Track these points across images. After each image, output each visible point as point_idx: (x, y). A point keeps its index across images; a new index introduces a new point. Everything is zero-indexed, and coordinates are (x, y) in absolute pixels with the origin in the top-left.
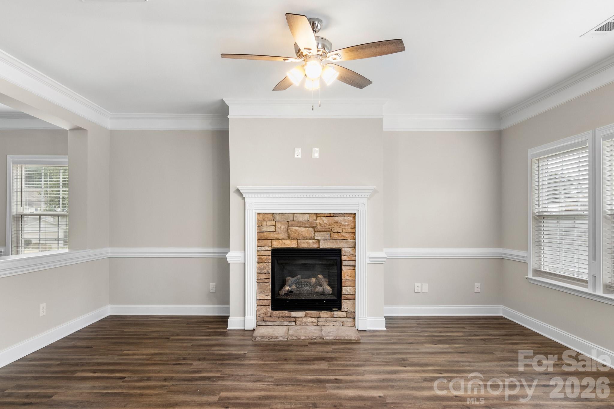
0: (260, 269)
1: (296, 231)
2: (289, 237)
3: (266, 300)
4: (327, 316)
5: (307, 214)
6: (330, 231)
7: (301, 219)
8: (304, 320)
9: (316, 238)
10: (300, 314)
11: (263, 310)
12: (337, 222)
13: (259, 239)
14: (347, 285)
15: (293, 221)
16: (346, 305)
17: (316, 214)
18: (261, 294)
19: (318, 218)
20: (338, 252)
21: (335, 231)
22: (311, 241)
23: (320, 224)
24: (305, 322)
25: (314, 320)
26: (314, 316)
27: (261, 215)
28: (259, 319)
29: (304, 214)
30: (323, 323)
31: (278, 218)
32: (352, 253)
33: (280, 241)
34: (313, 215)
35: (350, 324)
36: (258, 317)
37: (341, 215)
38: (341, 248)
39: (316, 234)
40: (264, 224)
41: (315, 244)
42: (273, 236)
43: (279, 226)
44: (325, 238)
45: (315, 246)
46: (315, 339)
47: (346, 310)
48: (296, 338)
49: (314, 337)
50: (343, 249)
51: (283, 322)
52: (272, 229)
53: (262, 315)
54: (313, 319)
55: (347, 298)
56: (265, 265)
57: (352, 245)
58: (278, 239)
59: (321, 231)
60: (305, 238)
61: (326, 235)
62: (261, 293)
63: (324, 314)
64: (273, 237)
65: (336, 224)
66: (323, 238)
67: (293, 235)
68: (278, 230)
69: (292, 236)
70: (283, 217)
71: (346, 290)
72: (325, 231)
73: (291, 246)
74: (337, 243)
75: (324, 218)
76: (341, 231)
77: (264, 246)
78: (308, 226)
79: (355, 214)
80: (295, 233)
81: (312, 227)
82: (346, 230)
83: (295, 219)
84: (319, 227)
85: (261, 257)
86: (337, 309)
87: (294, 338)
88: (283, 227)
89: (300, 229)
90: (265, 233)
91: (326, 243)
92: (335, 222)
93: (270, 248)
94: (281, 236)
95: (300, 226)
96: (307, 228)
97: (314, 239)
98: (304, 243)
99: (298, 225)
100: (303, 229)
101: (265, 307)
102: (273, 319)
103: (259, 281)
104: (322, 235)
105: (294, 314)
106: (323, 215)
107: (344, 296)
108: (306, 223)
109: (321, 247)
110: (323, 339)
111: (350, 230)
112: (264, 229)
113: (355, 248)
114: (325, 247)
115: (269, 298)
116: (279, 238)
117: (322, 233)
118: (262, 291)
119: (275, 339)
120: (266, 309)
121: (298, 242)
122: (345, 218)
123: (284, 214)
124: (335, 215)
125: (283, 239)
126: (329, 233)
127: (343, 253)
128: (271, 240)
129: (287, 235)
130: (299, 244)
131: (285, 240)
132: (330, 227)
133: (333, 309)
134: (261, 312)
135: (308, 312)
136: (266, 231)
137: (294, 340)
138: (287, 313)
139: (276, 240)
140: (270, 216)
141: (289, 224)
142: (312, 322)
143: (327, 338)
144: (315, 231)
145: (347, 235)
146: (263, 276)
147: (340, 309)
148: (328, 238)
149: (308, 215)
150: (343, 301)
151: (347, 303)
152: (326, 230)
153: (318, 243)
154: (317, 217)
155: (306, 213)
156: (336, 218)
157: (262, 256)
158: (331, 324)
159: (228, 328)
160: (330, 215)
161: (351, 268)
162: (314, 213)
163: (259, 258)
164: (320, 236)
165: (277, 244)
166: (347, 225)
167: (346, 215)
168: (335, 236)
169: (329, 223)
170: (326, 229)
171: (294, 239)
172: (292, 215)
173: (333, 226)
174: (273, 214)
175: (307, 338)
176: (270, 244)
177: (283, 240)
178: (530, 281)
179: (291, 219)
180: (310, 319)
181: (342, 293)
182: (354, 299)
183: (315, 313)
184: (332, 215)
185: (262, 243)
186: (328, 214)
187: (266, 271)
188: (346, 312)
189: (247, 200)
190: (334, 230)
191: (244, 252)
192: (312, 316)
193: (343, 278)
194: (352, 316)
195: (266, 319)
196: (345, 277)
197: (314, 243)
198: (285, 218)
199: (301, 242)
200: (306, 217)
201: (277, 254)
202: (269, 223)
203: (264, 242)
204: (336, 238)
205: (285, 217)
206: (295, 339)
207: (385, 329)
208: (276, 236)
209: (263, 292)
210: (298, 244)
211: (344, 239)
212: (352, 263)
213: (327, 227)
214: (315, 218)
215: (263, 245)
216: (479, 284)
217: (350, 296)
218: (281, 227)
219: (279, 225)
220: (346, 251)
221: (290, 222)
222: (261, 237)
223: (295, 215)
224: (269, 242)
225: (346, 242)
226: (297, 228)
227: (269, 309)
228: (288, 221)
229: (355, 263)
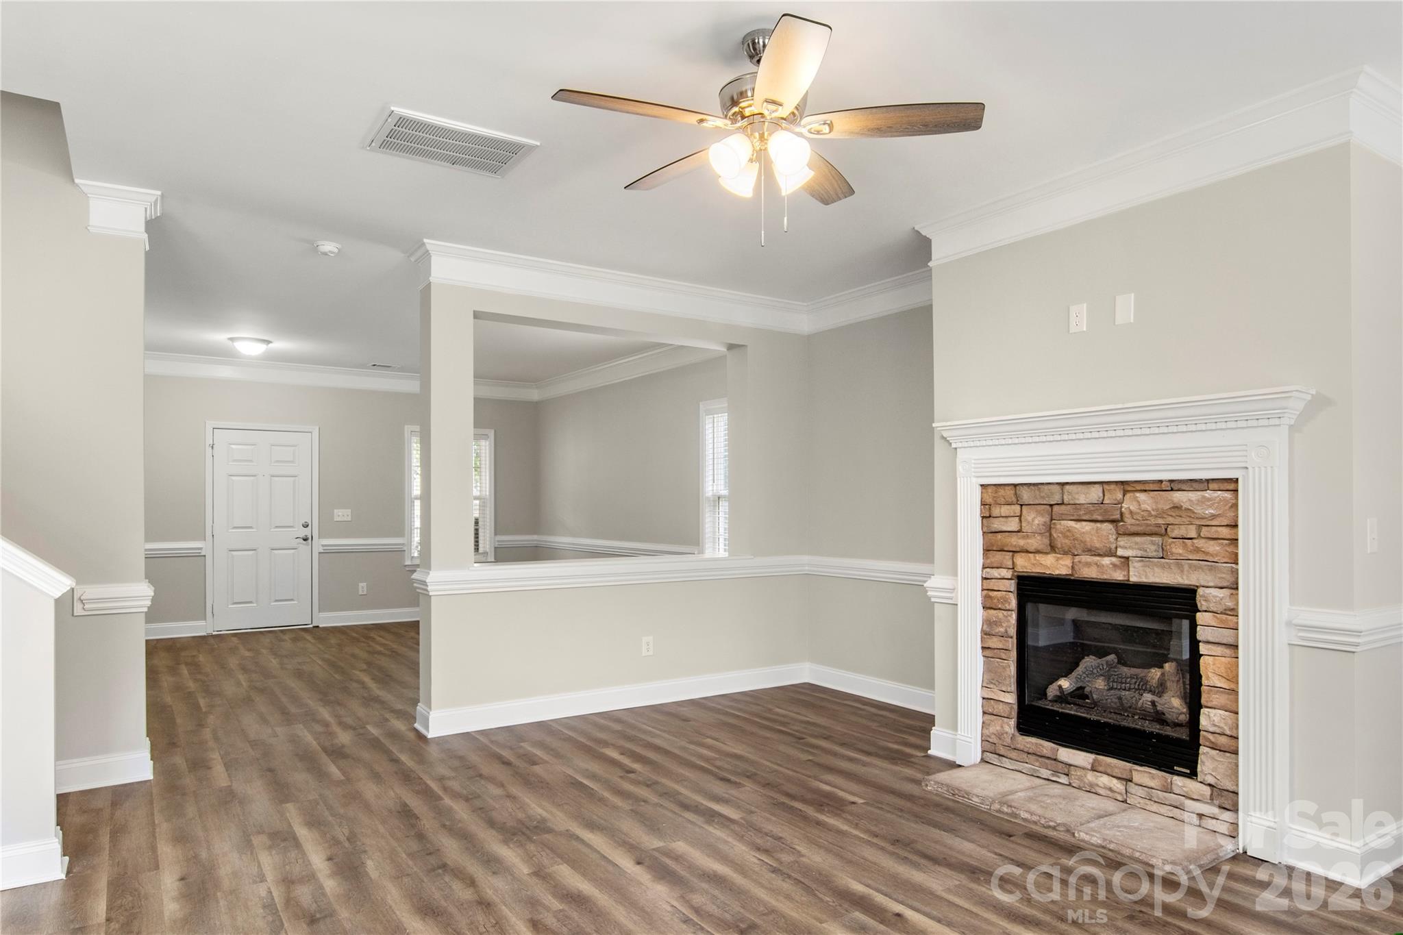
0: (988, 622)
1: (1069, 531)
2: (1053, 548)
3: (1001, 704)
4: (1152, 784)
5: (1096, 486)
6: (1161, 532)
7: (1082, 499)
8: (1090, 777)
9: (1120, 553)
10: (1081, 758)
11: (995, 727)
12: (1177, 507)
13: (987, 550)
14: (1214, 703)
15: (1063, 504)
16: (1208, 761)
17: (1122, 483)
18: (992, 686)
19: (1128, 496)
20: (1185, 598)
21: (1176, 533)
22: (1107, 561)
23: (1131, 512)
24: (1091, 785)
25: (1118, 785)
26: (1114, 774)
27: (990, 490)
28: (988, 746)
29: (1089, 486)
30: (1142, 801)
31: (1026, 496)
32: (1230, 604)
33: (1031, 555)
34: (1113, 487)
35: (1221, 827)
36: (984, 740)
37: (1195, 485)
38: (1197, 586)
39: (1123, 541)
40: (996, 511)
41: (1121, 569)
42: (1015, 543)
43: (1030, 519)
44: (1145, 554)
45: (1119, 576)
46: (1054, 828)
47: (1210, 780)
48: (1009, 811)
49: (1052, 824)
50: (1200, 591)
51: (1037, 768)
52: (1013, 525)
53: (994, 739)
54: (1115, 781)
55: (1213, 743)
56: (1000, 614)
57: (1230, 580)
58: (1027, 552)
59: (1135, 534)
60: (1092, 553)
61: (1150, 545)
62: (992, 683)
63: (1146, 776)
64: (1015, 546)
65: (1178, 512)
66: (1139, 553)
67: (1060, 541)
68: (1026, 527)
69: (1059, 546)
70: (1038, 493)
71: (1210, 719)
72: (1145, 534)
73: (1057, 572)
74: (1182, 571)
75: (1142, 496)
76: (1193, 534)
77: (997, 568)
78: (1100, 518)
79: (1235, 481)
80: (1066, 537)
81: (1110, 522)
82: (1212, 532)
83: (1065, 502)
84: (1129, 520)
85: (991, 594)
86: (1188, 771)
87: (1005, 809)
88: (1035, 519)
89: (1078, 525)
90: (999, 536)
91: (1148, 570)
92: (1174, 507)
93: (1008, 574)
94: (1034, 543)
95: (1078, 518)
96: (1099, 525)
97: (1115, 555)
98: (1088, 565)
99: (1073, 515)
100: (1087, 527)
101: (999, 721)
102: (1014, 754)
103: (988, 653)
104: (1137, 543)
105: (1066, 754)
106: (1139, 487)
107: (1204, 736)
108: (1092, 509)
109: (1134, 579)
110: (1073, 834)
111: (1225, 532)
112: (997, 525)
113: (1235, 587)
114: (1144, 580)
115: (1011, 699)
116: (1029, 549)
117: (1138, 539)
118: (993, 680)
120: (1004, 727)
121: (1073, 562)
122: (1208, 494)
123: (1040, 486)
124: (1174, 485)
125: (1038, 552)
126: (1157, 539)
127: (1201, 603)
128: (1011, 554)
129: (1047, 541)
130: (1076, 567)
131: (1041, 555)
132: (1160, 521)
133: (1175, 768)
134: (993, 730)
136: (1000, 530)
137: (1003, 813)
138: (1047, 746)
139: (1023, 554)
140: (1010, 493)
141: (1053, 513)
142: (1110, 789)
144: (1118, 533)
145: (1213, 547)
146: (994, 643)
147: (1193, 774)
148: (1154, 554)
149: (1098, 488)
150: (1202, 749)
151: (1213, 758)
152: (1148, 530)
153: (1125, 568)
154: (1125, 492)
155: (1096, 483)
156: (1178, 497)
157: (992, 592)
158: (1164, 810)
159: (929, 752)
160: (1160, 487)
161: (1228, 652)
162: (1116, 483)
163: (986, 597)
164: (1131, 548)
165: (1026, 565)
166: (1214, 517)
167: (1212, 486)
169: (1157, 510)
170: (1151, 528)
171: (1065, 553)
172: (1058, 488)
173: (1170, 520)
174: (1015, 485)
175: (1035, 818)
176: (1010, 564)
177: (1037, 556)
179: (1056, 499)
180: (1104, 780)
181: (1201, 727)
182: (1235, 752)
183: (1121, 767)
184: (1164, 486)
185: (993, 560)
186: (1154, 482)
187: (1002, 630)
188: (1210, 785)
189: (959, 456)
190: (1173, 530)
191: (954, 577)
192: (1109, 771)
193: (1204, 681)
194: (1227, 798)
195: (1002, 751)
196: (1208, 678)
197: (1115, 565)
198: (1043, 498)
199: (1080, 562)
200: (1095, 494)
201: (1024, 586)
202: (1005, 510)
203: (997, 557)
204: (1180, 554)
205: (1042, 495)
206: (1007, 814)
208: (1022, 542)
209: (997, 683)
210: (1073, 567)
211: (1205, 560)
212: (1226, 636)
213: (1153, 521)
214: (1120, 496)
215: (995, 565)
217: (1223, 740)
218: (1033, 521)
219: (1029, 515)
220: (1210, 597)
221: (1054, 508)
222: (993, 546)
223: (1067, 487)
224: (1006, 559)
225: (1211, 569)
226: (1072, 524)
227: (1010, 726)
228: (1050, 505)
229: (1237, 636)
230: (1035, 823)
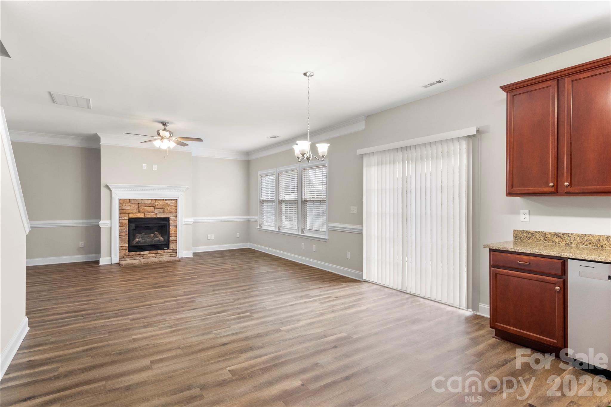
0: (121, 229)
1: (144, 208)
2: (139, 212)
3: (125, 247)
4: (161, 252)
6: (163, 208)
7: (147, 202)
8: (148, 255)
9: (155, 212)
10: (146, 252)
11: (124, 252)
12: (167, 204)
13: (120, 214)
14: (172, 236)
15: (142, 203)
16: (172, 246)
17: (155, 199)
19: (156, 202)
20: (168, 219)
21: (166, 208)
22: (152, 214)
23: (158, 205)
24: (149, 257)
25: (154, 255)
27: (122, 200)
28: (121, 257)
29: (148, 200)
30: (159, 256)
31: (132, 201)
32: (176, 219)
33: (134, 214)
34: (153, 200)
35: (174, 255)
36: (120, 256)
37: (170, 200)
39: (155, 210)
40: (124, 205)
43: (133, 206)
45: (155, 216)
46: (157, 262)
47: (172, 248)
48: (146, 263)
49: (155, 262)
50: (170, 218)
51: (136, 257)
52: (129, 208)
53: (123, 255)
54: (153, 254)
56: (124, 227)
57: (175, 215)
58: (133, 213)
59: (158, 209)
60: (149, 212)
61: (161, 211)
63: (159, 251)
64: (129, 212)
66: (159, 212)
67: (141, 211)
68: (132, 208)
70: (135, 201)
71: (171, 239)
72: (160, 209)
73: (141, 217)
74: (167, 215)
75: (160, 202)
76: (169, 208)
79: (177, 200)
80: (143, 210)
81: (153, 206)
82: (172, 208)
83: (143, 203)
84: (157, 206)
85: (122, 223)
87: (145, 263)
88: (136, 207)
89: (146, 207)
90: (125, 210)
91: (161, 215)
93: (128, 218)
94: (134, 211)
96: (150, 207)
97: (154, 213)
98: (148, 215)
99: (144, 205)
100: (148, 207)
101: (124, 251)
102: (129, 257)
103: (120, 236)
105: (142, 253)
106: (159, 200)
107: (171, 242)
108: (149, 204)
109: (158, 217)
110: (161, 262)
111: (174, 208)
112: (124, 208)
113: (177, 216)
114: (160, 217)
115: (127, 245)
119: (134, 265)
120: (125, 252)
121: (144, 214)
122: (172, 202)
123: (136, 199)
124: (166, 200)
126: (163, 209)
127: (170, 220)
129: (138, 211)
132: (163, 206)
133: (165, 249)
134: (122, 253)
135: (150, 251)
137: (145, 264)
138: (138, 253)
139: (131, 214)
140: (128, 201)
142: (153, 256)
143: (163, 261)
144: (154, 209)
145: (172, 210)
146: (123, 234)
147: (168, 248)
149: (150, 200)
150: (170, 244)
151: (172, 245)
152: (161, 208)
153: (156, 215)
154: (156, 201)
156: (166, 202)
158: (164, 256)
159: (100, 264)
161: (175, 227)
163: (120, 224)
164: (157, 211)
165: (131, 216)
166: (173, 205)
167: (172, 200)
168: (166, 211)
169: (163, 204)
171: (142, 213)
172: (141, 200)
173: (165, 206)
174: (129, 199)
175: (152, 262)
177: (136, 214)
178: (259, 229)
179: (141, 202)
180: (151, 255)
181: (170, 240)
182: (176, 243)
183: (155, 252)
184: (164, 200)
186: (162, 199)
187: (125, 231)
188: (172, 249)
189: (112, 191)
191: (110, 221)
193: (170, 232)
194: (175, 251)
195: (125, 257)
196: (171, 232)
197: (154, 214)
198: (137, 202)
199: (146, 214)
200: (150, 201)
201: (131, 221)
202: (127, 204)
203: (124, 215)
207: (193, 256)
208: (131, 211)
209: (123, 242)
210: (144, 216)
211: (171, 212)
212: (175, 224)
213: (162, 206)
214: (155, 202)
215: (123, 217)
216: (239, 233)
217: (174, 241)
219: (133, 205)
220: (172, 218)
221: (140, 204)
222: (122, 212)
223: (143, 200)
224: (127, 215)
225: (172, 214)
226: (144, 207)
227: (127, 251)
228: (138, 203)
229: (177, 224)
230: (153, 263)
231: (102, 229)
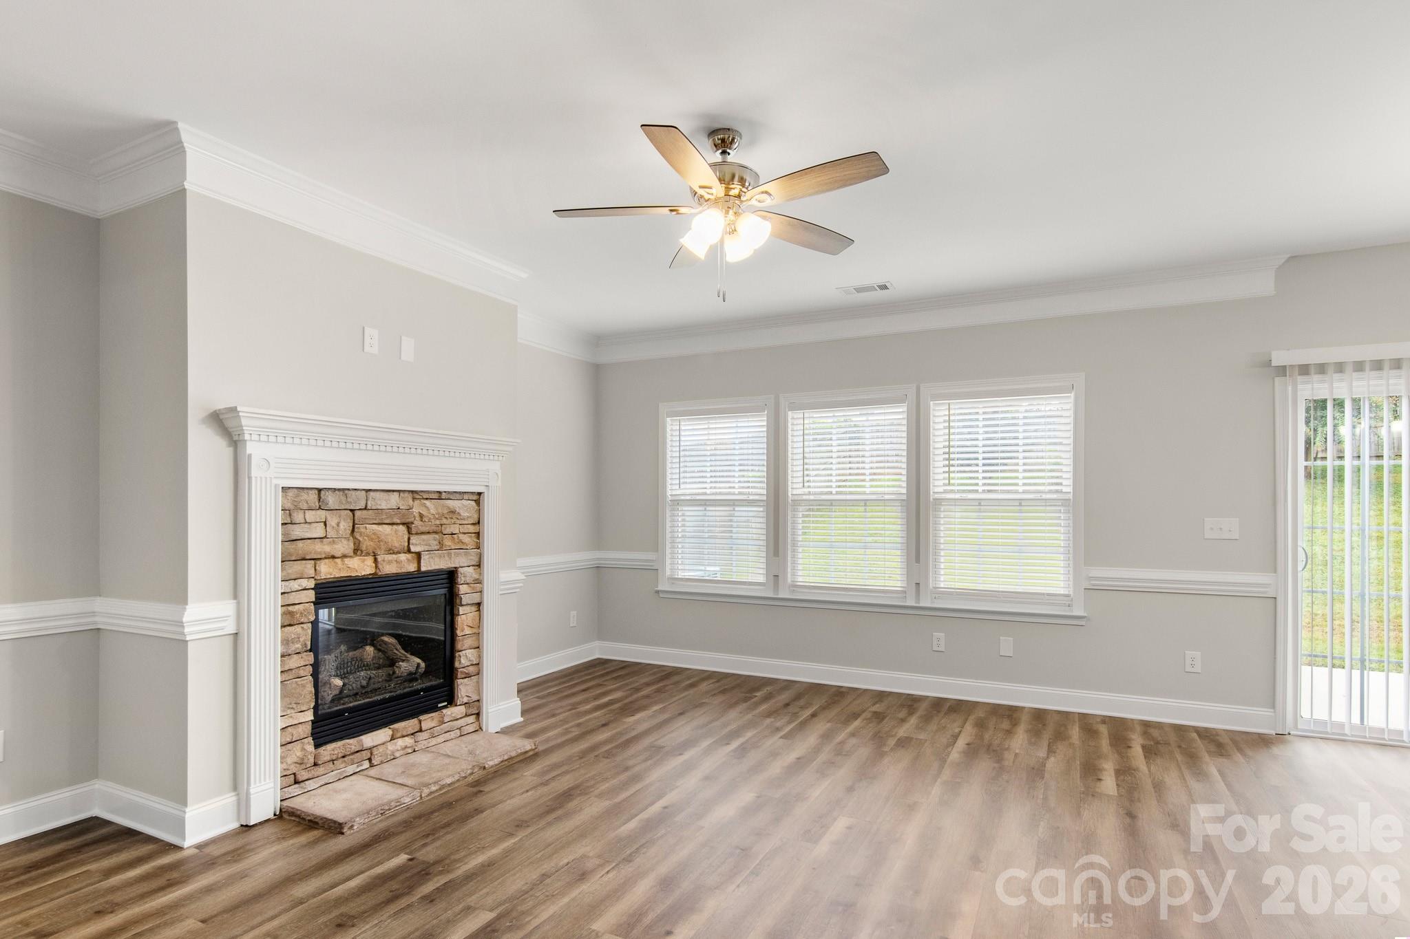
0: (286, 642)
1: (374, 534)
2: (357, 551)
3: (300, 725)
4: (433, 725)
5: (395, 493)
6: (439, 531)
7: (384, 506)
8: (391, 747)
9: (413, 549)
10: (382, 735)
11: (296, 752)
12: (453, 512)
13: (285, 562)
14: (465, 646)
15: (366, 508)
16: (464, 689)
17: (412, 492)
18: (289, 712)
19: (417, 502)
20: (451, 576)
21: (448, 531)
22: (403, 557)
23: (421, 516)
24: (392, 753)
25: (408, 741)
26: (409, 733)
27: (291, 494)
28: (287, 781)
29: (389, 493)
30: (425, 742)
31: (331, 500)
32: (476, 576)
33: (337, 561)
34: (406, 494)
35: (471, 728)
36: (284, 776)
37: (457, 496)
38: (455, 568)
39: (414, 539)
40: (298, 517)
41: (411, 562)
42: (319, 550)
43: (334, 524)
44: (430, 548)
45: (412, 568)
46: (472, 773)
47: (465, 700)
48: (437, 787)
49: (469, 772)
50: (460, 569)
51: (343, 769)
52: (318, 531)
53: (293, 769)
55: (466, 673)
56: (297, 629)
57: (474, 560)
58: (333, 557)
59: (422, 533)
60: (391, 551)
61: (432, 540)
62: (289, 708)
63: (428, 720)
64: (320, 553)
65: (451, 515)
66: (427, 548)
67: (366, 544)
68: (331, 533)
69: (364, 548)
70: (343, 498)
71: (462, 659)
72: (429, 533)
73: (362, 573)
74: (450, 558)
75: (428, 503)
76: (457, 531)
77: (295, 579)
78: (399, 522)
79: (480, 494)
80: (372, 540)
81: (403, 524)
83: (368, 506)
84: (417, 523)
85: (290, 608)
86: (446, 703)
87: (434, 788)
88: (345, 526)
89: (380, 528)
90: (300, 544)
91: (431, 560)
92: (450, 512)
93: (312, 584)
94: (339, 548)
95: (380, 522)
96: (395, 527)
97: (409, 551)
98: (390, 562)
99: (376, 519)
100: (387, 529)
101: (297, 746)
102: (321, 770)
103: (286, 676)
104: (424, 540)
105: (369, 739)
106: (425, 496)
107: (461, 672)
108: (393, 513)
109: (423, 569)
111: (472, 529)
112: (297, 532)
113: (479, 566)
114: (430, 568)
115: (309, 715)
116: (336, 555)
117: (424, 537)
118: (291, 704)
119: (396, 807)
120: (303, 749)
121: (376, 560)
122: (463, 502)
123: (346, 492)
124: (448, 496)
125: (344, 556)
126: (437, 536)
127: (461, 579)
128: (313, 562)
129: (351, 545)
130: (380, 566)
131: (349, 559)
132: (439, 522)
133: (439, 705)
134: (289, 760)
135: (396, 726)
136: (303, 537)
138: (352, 743)
139: (327, 560)
140: (313, 496)
141: (356, 518)
142: (405, 748)
143: (491, 763)
144: (409, 533)
145: (466, 539)
146: (294, 662)
147: (453, 702)
148: (436, 548)
149: (397, 496)
150: (457, 682)
151: (465, 685)
152: (431, 529)
153: (416, 561)
154: (414, 499)
155: (394, 491)
156: (452, 504)
157: (291, 607)
159: (187, 845)
160: (439, 495)
161: (475, 608)
162: (409, 491)
163: (284, 614)
164: (420, 544)
165: (328, 571)
166: (468, 518)
167: (466, 497)
168: (448, 542)
169: (438, 514)
170: (433, 528)
171: (368, 554)
172: (364, 492)
173: (444, 521)
174: (320, 490)
175: (457, 777)
176: (312, 573)
177: (347, 561)
178: (661, 595)
179: (362, 504)
180: (400, 743)
181: (456, 666)
182: (480, 672)
183: (409, 725)
184: (444, 496)
185: (290, 571)
186: (434, 492)
187: (298, 646)
188: (464, 704)
189: (251, 448)
190: (446, 528)
191: (233, 601)
192: (405, 733)
193: (459, 633)
194: (476, 709)
195: (303, 775)
196: (461, 630)
197: (408, 560)
198: (349, 503)
199: (384, 561)
200: (394, 501)
201: (326, 593)
202: (310, 516)
203: (297, 567)
204: (449, 546)
205: (349, 500)
206: (437, 790)
207: (522, 719)
208: (327, 549)
209: (294, 706)
210: (376, 567)
211: (462, 548)
212: (476, 598)
213: (434, 522)
214: (411, 502)
215: (293, 577)
217: (471, 669)
218: (338, 525)
219: (333, 520)
220: (466, 572)
221: (358, 514)
222: (291, 554)
223: (372, 493)
224: (308, 567)
225: (466, 554)
226: (375, 527)
227: (309, 745)
228: (352, 511)
229: (482, 597)
230: (458, 780)
231: (192, 650)
